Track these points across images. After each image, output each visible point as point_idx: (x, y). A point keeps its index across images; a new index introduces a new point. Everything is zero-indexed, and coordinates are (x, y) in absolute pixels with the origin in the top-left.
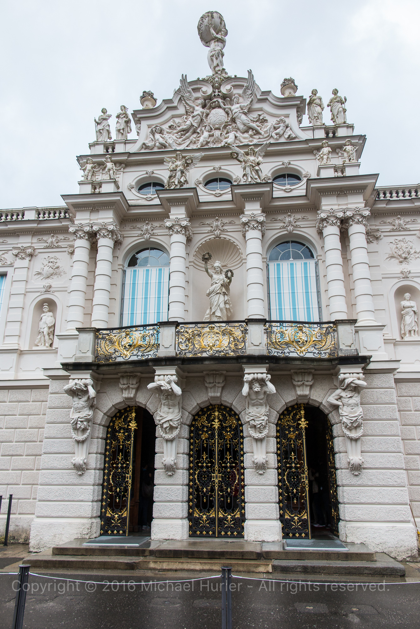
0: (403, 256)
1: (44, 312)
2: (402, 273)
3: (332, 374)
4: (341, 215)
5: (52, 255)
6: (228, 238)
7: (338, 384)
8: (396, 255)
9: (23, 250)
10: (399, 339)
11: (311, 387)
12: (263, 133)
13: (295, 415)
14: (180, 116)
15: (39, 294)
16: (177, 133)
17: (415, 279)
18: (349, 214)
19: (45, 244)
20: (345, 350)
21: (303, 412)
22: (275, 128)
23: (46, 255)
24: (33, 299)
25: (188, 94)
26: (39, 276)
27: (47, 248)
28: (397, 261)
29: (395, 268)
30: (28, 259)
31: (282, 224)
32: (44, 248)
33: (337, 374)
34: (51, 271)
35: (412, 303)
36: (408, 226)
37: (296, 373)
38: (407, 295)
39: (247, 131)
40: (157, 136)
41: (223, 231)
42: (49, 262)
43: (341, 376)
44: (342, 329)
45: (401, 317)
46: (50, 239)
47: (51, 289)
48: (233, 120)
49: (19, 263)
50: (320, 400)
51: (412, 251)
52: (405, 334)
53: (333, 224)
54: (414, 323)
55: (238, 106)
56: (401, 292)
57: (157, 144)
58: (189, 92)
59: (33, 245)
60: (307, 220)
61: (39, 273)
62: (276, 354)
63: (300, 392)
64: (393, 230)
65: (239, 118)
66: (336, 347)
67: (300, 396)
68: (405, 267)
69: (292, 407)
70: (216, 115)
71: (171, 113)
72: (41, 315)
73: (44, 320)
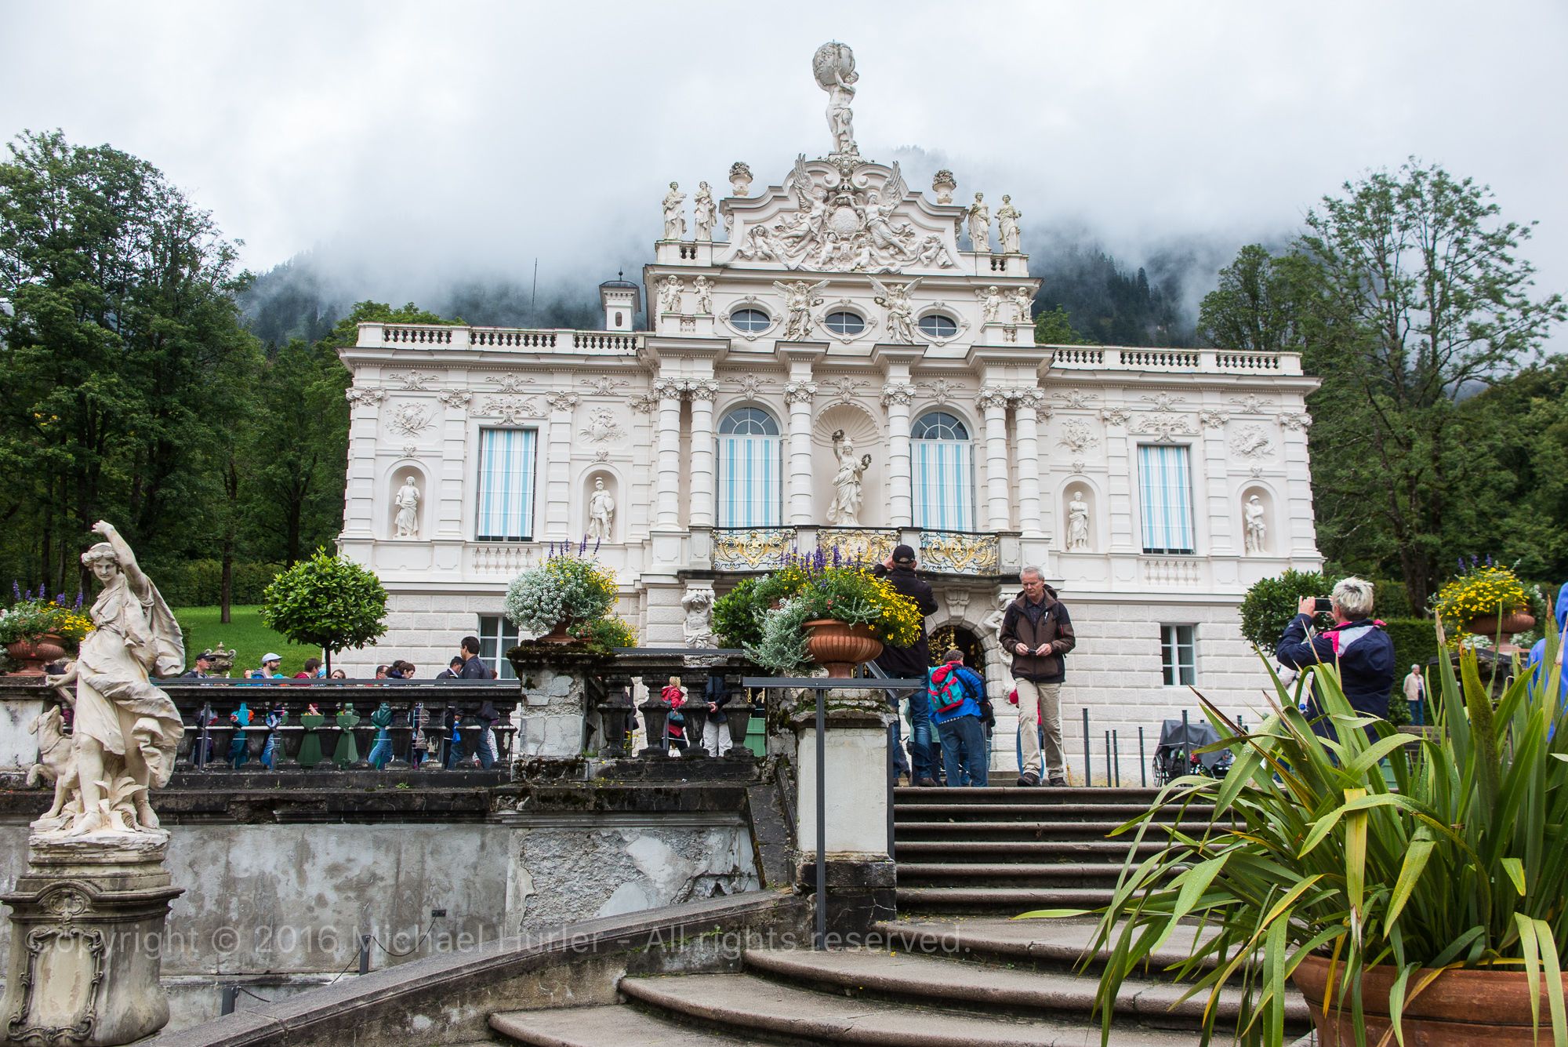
0: (1078, 443)
1: (596, 490)
2: (1074, 465)
3: (990, 593)
4: (1009, 395)
5: (603, 406)
6: (859, 405)
7: (996, 606)
8: (1068, 441)
9: (562, 397)
10: (1064, 550)
11: (966, 606)
12: (908, 254)
13: (944, 638)
14: (790, 212)
15: (590, 463)
16: (788, 238)
17: (1089, 475)
18: (1019, 394)
19: (595, 390)
20: (1007, 567)
21: (952, 636)
22: (926, 249)
23: (595, 406)
24: (583, 470)
25: (803, 181)
26: (588, 436)
27: (596, 395)
28: (1070, 449)
29: (1067, 458)
30: (570, 410)
31: (931, 392)
32: (592, 396)
33: (996, 593)
34: (605, 430)
35: (1083, 506)
36: (1085, 403)
37: (950, 590)
38: (1078, 494)
39: (885, 248)
40: (759, 240)
41: (854, 395)
42: (600, 417)
43: (1002, 597)
44: (1004, 541)
45: (1069, 522)
46: (601, 382)
47: (608, 458)
48: (868, 229)
49: (556, 415)
50: (975, 623)
51: (1088, 437)
52: (1071, 544)
53: (999, 405)
54: (1083, 531)
55: (875, 208)
56: (1072, 489)
57: (759, 255)
58: (807, 178)
59: (576, 390)
60: (964, 389)
61: (587, 433)
62: (931, 570)
63: (954, 612)
64: (1068, 408)
66: (998, 562)
67: (954, 617)
68: (1079, 458)
69: (941, 629)
70: (845, 218)
71: (777, 205)
72: (595, 494)
73: (599, 501)
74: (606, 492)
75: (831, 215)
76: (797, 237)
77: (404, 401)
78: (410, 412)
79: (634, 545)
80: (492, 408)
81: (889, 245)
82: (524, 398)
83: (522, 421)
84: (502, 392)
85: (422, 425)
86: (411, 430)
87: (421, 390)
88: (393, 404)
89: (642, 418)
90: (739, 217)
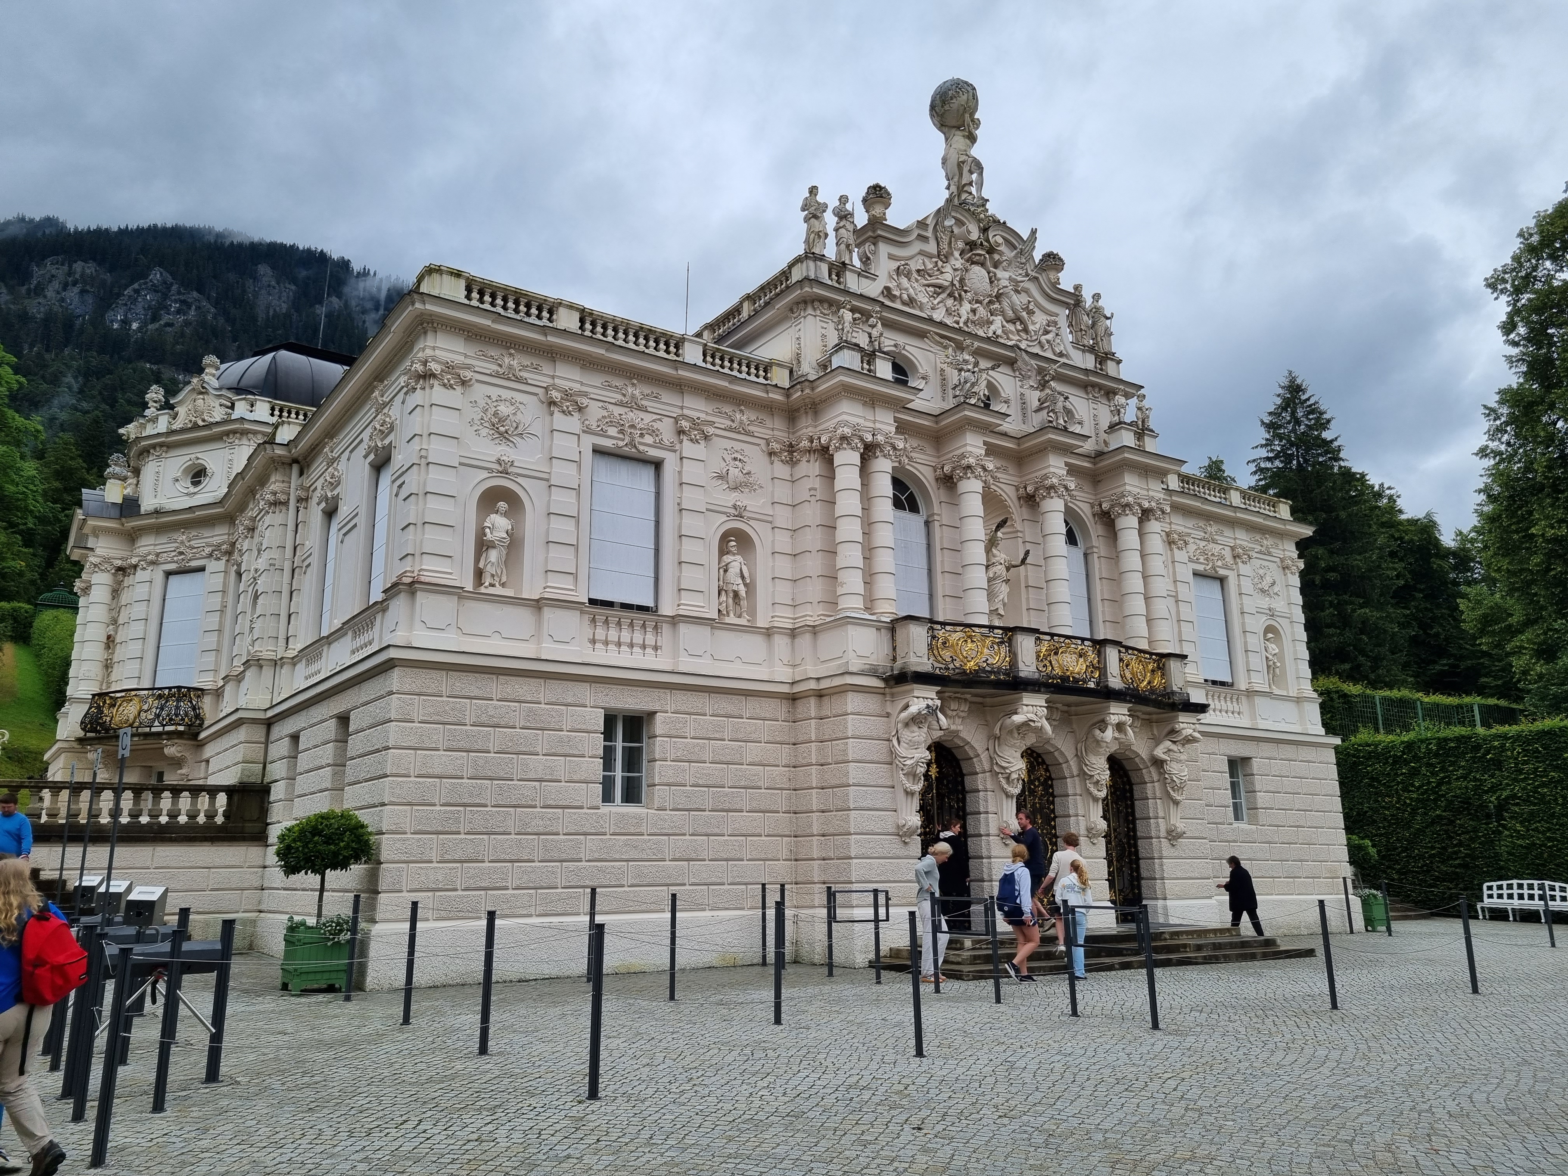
1: (730, 552)
4: (1142, 503)
5: (738, 446)
6: (999, 491)
9: (696, 426)
11: (1135, 734)
12: (1031, 332)
14: (930, 256)
15: (727, 517)
16: (928, 286)
18: (1149, 504)
19: (730, 423)
20: (1178, 693)
22: (1047, 332)
23: (728, 444)
24: (719, 524)
26: (720, 482)
27: (731, 430)
30: (703, 443)
32: (725, 429)
34: (740, 477)
39: (1012, 321)
40: (904, 281)
41: (995, 479)
42: (735, 459)
46: (738, 415)
47: (746, 514)
48: (998, 297)
49: (686, 447)
53: (1136, 514)
55: (1006, 275)
57: (905, 297)
59: (711, 418)
61: (720, 477)
65: (1010, 298)
66: (1169, 686)
67: (1124, 745)
70: (978, 276)
71: (918, 246)
72: (727, 558)
73: (734, 570)
74: (739, 558)
75: (967, 270)
76: (940, 287)
77: (494, 392)
78: (504, 409)
79: (781, 631)
80: (611, 424)
81: (1018, 319)
82: (648, 418)
83: (646, 449)
84: (620, 404)
85: (519, 431)
86: (504, 436)
87: (519, 380)
88: (479, 392)
89: (781, 470)
90: (884, 249)
